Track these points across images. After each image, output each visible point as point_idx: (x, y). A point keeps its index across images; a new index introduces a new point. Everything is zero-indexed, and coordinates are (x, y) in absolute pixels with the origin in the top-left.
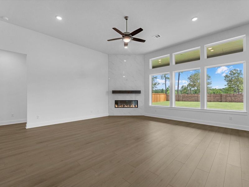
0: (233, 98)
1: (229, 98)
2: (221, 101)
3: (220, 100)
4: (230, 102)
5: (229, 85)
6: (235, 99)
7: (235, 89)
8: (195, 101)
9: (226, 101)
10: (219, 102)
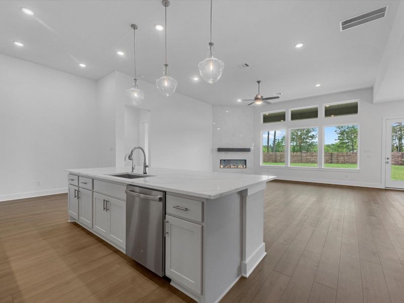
0: (346, 158)
1: (342, 158)
2: (331, 163)
3: (330, 161)
4: (342, 163)
5: (340, 140)
6: (349, 159)
7: (349, 145)
8: (297, 162)
9: (337, 163)
10: (329, 163)
